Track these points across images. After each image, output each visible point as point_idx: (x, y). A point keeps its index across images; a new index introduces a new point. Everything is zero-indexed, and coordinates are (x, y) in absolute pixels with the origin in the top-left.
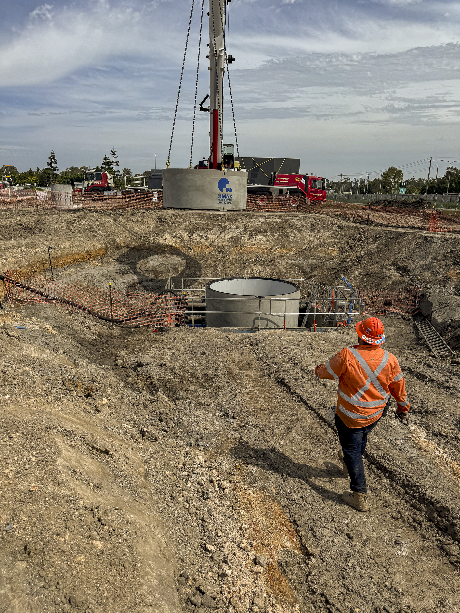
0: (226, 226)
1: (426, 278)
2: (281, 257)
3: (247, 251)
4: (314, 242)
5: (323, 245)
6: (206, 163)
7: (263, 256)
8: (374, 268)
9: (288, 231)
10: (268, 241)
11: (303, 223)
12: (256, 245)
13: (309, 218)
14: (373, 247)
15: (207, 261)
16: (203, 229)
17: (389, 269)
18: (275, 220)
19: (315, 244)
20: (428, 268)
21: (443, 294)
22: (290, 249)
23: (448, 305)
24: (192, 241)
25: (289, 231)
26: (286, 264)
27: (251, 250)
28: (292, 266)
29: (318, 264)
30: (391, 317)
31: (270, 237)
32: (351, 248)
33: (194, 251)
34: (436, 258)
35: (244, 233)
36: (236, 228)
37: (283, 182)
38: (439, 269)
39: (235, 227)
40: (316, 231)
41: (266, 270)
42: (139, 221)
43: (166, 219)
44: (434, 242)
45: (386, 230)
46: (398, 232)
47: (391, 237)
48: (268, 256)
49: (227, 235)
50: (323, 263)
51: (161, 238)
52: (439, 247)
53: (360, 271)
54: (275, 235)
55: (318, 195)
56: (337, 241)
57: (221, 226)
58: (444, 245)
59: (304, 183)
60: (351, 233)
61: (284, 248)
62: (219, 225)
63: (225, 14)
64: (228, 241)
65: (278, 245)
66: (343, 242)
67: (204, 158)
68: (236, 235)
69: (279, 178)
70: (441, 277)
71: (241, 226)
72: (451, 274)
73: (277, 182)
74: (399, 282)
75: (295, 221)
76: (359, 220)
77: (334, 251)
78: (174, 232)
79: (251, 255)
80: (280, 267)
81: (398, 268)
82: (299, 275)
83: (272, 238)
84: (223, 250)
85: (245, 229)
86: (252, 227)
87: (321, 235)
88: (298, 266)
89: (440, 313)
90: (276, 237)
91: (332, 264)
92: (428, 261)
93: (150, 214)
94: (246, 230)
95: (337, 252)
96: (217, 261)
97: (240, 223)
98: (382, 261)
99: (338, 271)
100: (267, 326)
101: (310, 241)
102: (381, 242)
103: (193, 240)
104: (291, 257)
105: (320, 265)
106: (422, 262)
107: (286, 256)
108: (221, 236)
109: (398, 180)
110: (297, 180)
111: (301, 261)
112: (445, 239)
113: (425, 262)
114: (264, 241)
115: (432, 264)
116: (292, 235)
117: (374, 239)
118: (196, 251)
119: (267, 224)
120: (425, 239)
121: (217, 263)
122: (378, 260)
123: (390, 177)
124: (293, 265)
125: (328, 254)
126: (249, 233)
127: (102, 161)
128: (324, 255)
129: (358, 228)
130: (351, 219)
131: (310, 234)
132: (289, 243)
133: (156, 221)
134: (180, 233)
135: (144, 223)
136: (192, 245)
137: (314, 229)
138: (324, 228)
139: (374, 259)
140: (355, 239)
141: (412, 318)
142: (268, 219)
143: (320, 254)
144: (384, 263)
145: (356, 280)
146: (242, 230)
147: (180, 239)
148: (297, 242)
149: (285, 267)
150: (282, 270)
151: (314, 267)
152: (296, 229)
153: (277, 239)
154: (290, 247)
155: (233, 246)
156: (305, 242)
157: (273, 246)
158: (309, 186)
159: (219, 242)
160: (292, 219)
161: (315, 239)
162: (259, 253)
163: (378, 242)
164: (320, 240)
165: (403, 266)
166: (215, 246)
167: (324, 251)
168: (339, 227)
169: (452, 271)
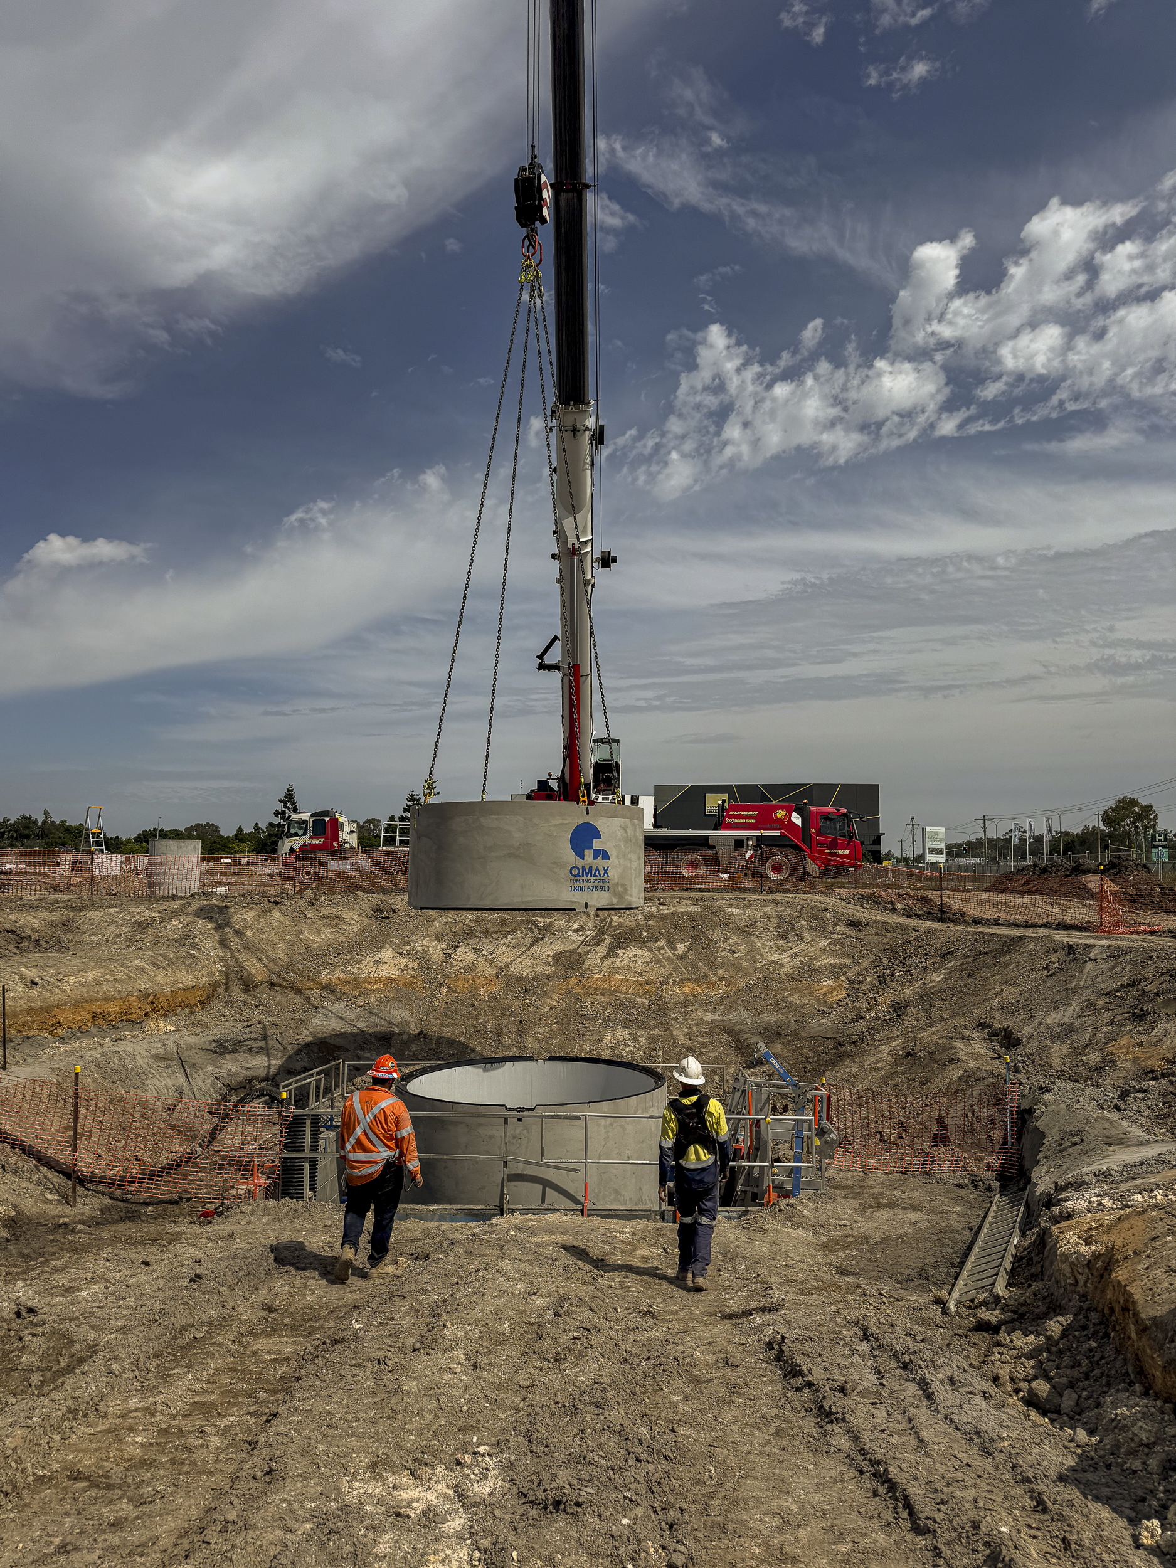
0: (551, 924)
1: (1056, 1062)
2: (685, 1006)
3: (596, 989)
4: (782, 965)
5: (807, 972)
6: (554, 784)
7: (634, 1005)
8: (930, 1036)
9: (716, 937)
10: (658, 961)
11: (759, 914)
12: (621, 974)
13: (776, 904)
14: (938, 977)
15: (477, 1017)
16: (487, 933)
17: (968, 1038)
18: (683, 909)
19: (785, 970)
20: (1069, 1030)
21: (1078, 1106)
22: (713, 984)
23: (1082, 1141)
24: (451, 964)
25: (717, 935)
26: (697, 1025)
27: (606, 985)
28: (712, 1030)
29: (788, 1024)
30: (939, 1181)
31: (662, 951)
32: (882, 980)
33: (450, 990)
34: (1091, 1004)
35: (596, 941)
36: (576, 931)
37: (743, 821)
38: (1093, 1036)
39: (575, 926)
40: (791, 936)
41: (636, 1040)
42: (321, 918)
43: (394, 911)
44: (1091, 960)
45: (974, 933)
46: (1004, 935)
47: (986, 950)
48: (651, 1002)
49: (549, 949)
50: (802, 1022)
51: (368, 959)
52: (1102, 973)
53: (895, 1043)
54: (679, 946)
55: (841, 851)
56: (847, 961)
57: (536, 925)
58: (1114, 967)
59: (798, 822)
60: (885, 940)
61: (697, 981)
62: (533, 923)
63: (592, 469)
64: (547, 964)
65: (683, 973)
66: (863, 966)
67: (550, 775)
68: (571, 947)
69: (731, 813)
70: (1093, 1058)
71: (590, 924)
72: (1120, 1048)
73: (728, 821)
74: (978, 1075)
75: (736, 912)
76: (922, 909)
77: (835, 989)
78: (408, 943)
79: (603, 998)
80: (677, 1033)
81: (993, 1034)
82: (728, 1055)
83: (670, 953)
84: (529, 986)
85: (601, 933)
86: (620, 926)
87: (803, 946)
88: (730, 1031)
89: (1053, 1164)
90: (679, 952)
91: (827, 1023)
92: (1068, 1014)
93: (356, 899)
94: (603, 933)
95: (844, 993)
96: (503, 1015)
97: (589, 918)
98: (954, 1015)
99: (840, 1044)
100: (543, 1201)
101: (773, 962)
102: (960, 963)
103: (455, 963)
104: (711, 1005)
105: (793, 1027)
106: (1053, 1015)
107: (702, 1002)
108: (531, 950)
109: (1146, 828)
110: (779, 816)
111: (742, 1017)
112: (1119, 949)
113: (1060, 1015)
114: (646, 963)
115: (1078, 1022)
116: (725, 946)
117: (943, 956)
118: (455, 992)
119: (662, 918)
120: (1069, 953)
121: (505, 1021)
122: (946, 1014)
123: (1124, 821)
124: (713, 1026)
125: (817, 999)
126: (608, 941)
127: (404, 803)
128: (805, 1000)
129: (904, 929)
130: (899, 906)
131: (772, 943)
132: (714, 967)
133: (367, 916)
134: (420, 944)
135: (335, 921)
136: (447, 976)
137: (786, 929)
138: (814, 929)
139: (935, 1012)
140: (895, 958)
141: (998, 1184)
142: (664, 907)
143: (795, 998)
144: (959, 1022)
145: (878, 1070)
146: (591, 934)
147: (418, 961)
148: (736, 965)
149: (690, 1034)
150: (681, 1040)
151: (773, 1034)
152: (736, 931)
153: (683, 957)
154: (715, 978)
155: (560, 977)
156: (759, 965)
157: (670, 976)
158: (813, 830)
159: (523, 966)
160: (730, 906)
161: (785, 958)
162: (626, 993)
163: (950, 965)
164: (799, 959)
165: (1005, 1030)
166: (509, 978)
167: (809, 988)
168: (855, 924)
169: (1124, 1041)
